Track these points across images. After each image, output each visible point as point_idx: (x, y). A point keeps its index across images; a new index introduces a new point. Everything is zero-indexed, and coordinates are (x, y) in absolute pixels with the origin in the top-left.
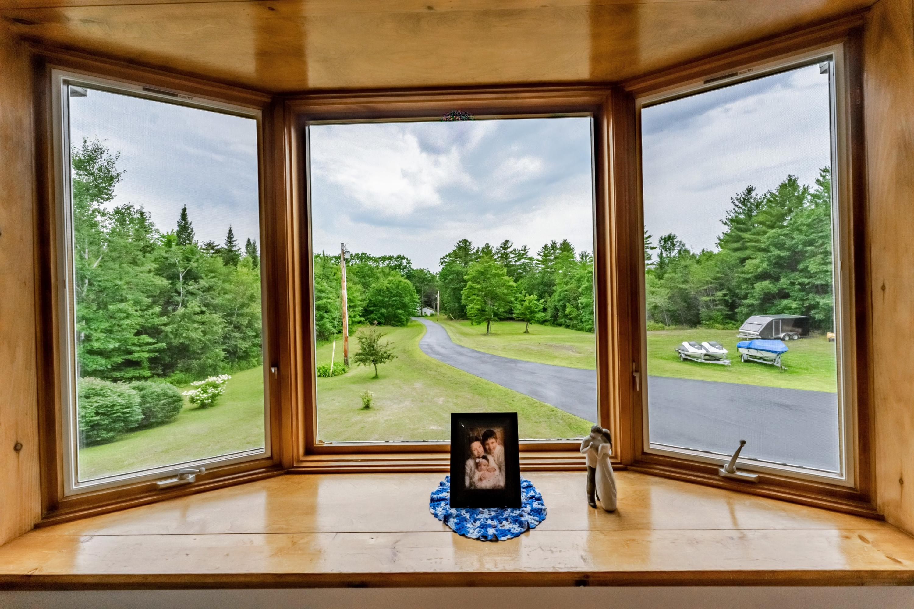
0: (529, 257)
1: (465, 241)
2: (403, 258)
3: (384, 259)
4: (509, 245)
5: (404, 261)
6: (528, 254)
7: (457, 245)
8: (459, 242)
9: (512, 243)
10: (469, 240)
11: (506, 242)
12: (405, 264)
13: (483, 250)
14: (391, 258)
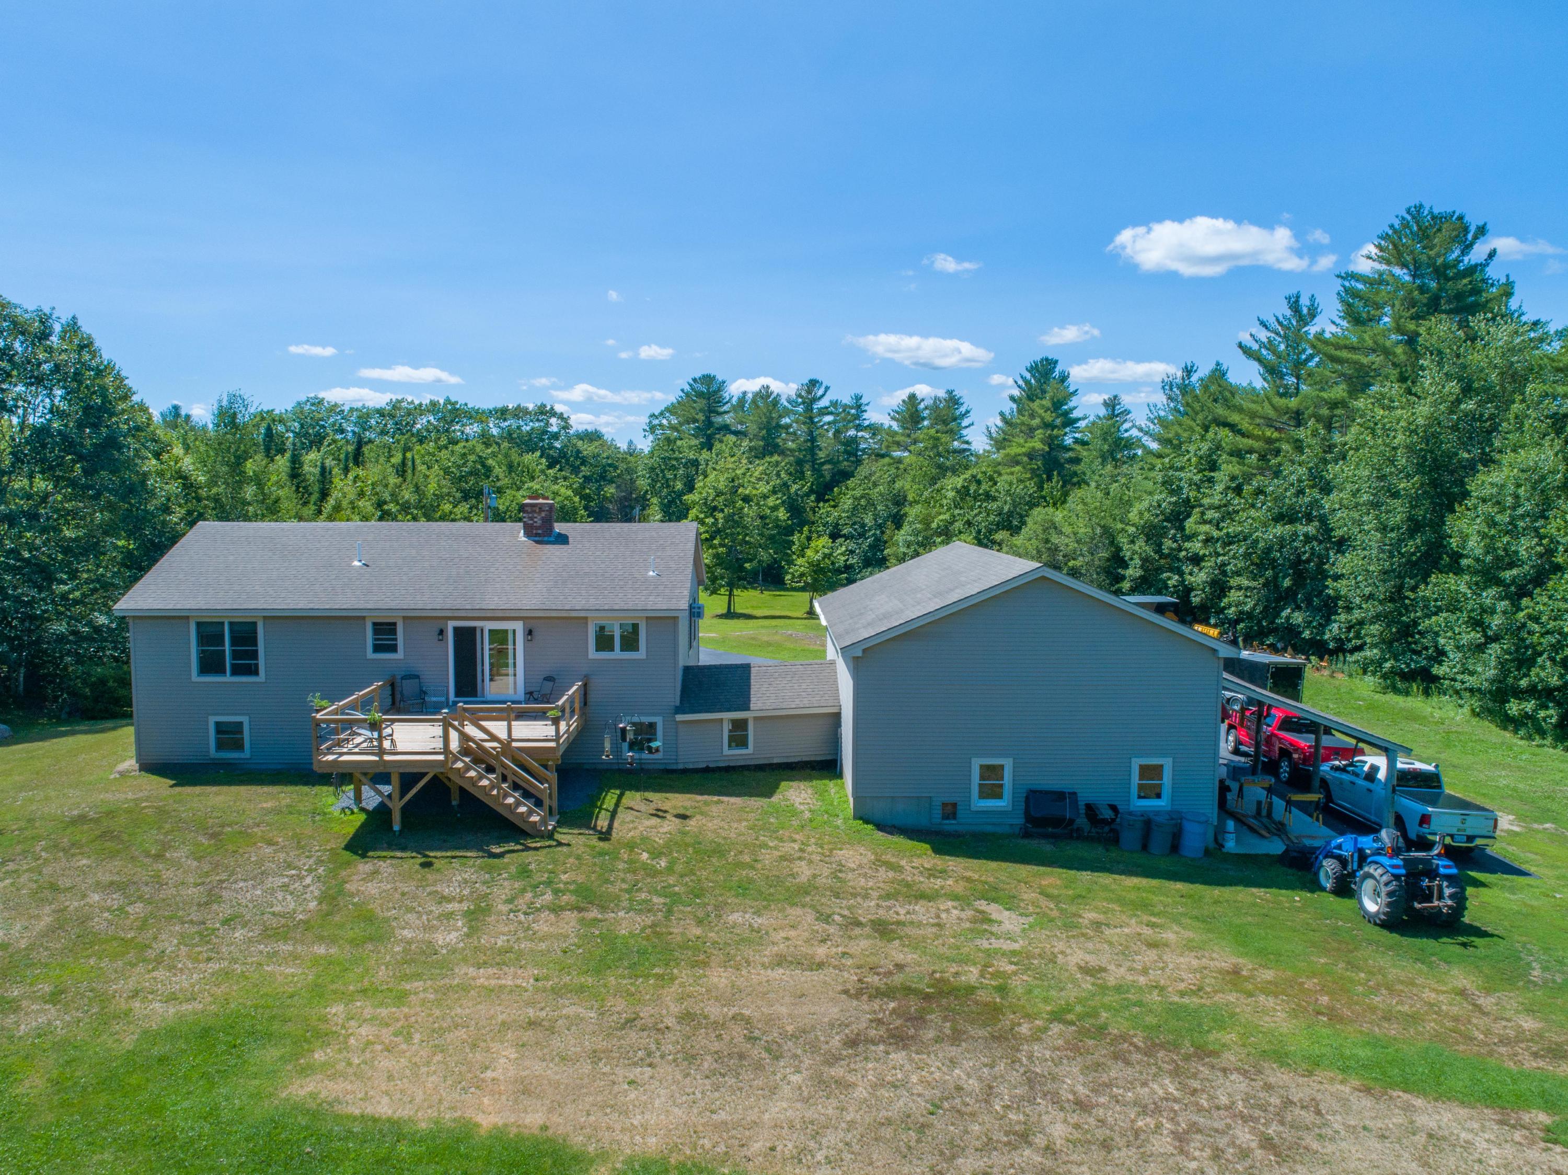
0: (866, 423)
1: (708, 379)
2: (553, 413)
3: (503, 413)
4: (820, 393)
5: (553, 421)
6: (865, 416)
7: (687, 388)
8: (695, 380)
9: (827, 388)
10: (720, 378)
11: (813, 383)
12: (554, 429)
13: (754, 401)
14: (520, 412)
